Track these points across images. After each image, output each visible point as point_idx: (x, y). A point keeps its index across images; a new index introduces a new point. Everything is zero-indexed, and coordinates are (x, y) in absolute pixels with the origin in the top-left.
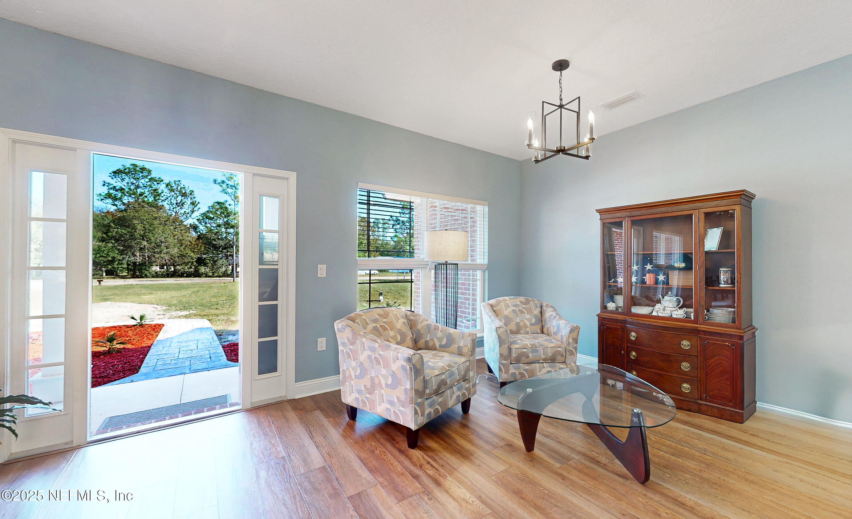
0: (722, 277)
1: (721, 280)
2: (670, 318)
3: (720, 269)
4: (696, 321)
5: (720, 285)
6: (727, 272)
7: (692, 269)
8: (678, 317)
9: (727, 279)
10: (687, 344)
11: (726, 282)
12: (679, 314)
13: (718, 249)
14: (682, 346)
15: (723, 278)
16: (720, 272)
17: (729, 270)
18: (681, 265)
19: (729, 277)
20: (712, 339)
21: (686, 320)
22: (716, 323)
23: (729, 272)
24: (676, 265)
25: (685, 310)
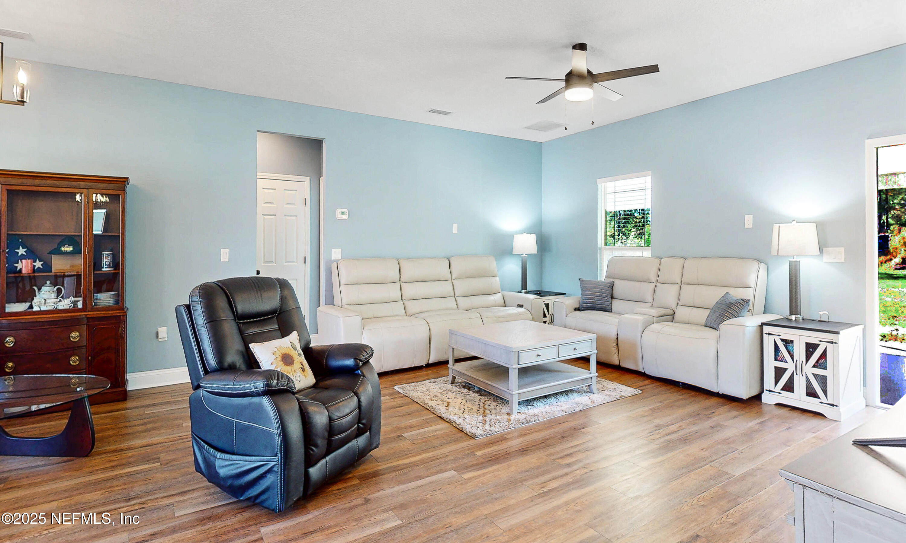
0: (105, 260)
1: (103, 264)
2: (56, 311)
3: (103, 253)
4: (84, 309)
5: (103, 269)
6: (109, 256)
7: (81, 254)
8: (65, 307)
9: (109, 263)
10: (76, 335)
11: (109, 266)
12: (65, 304)
13: (103, 232)
14: (72, 339)
15: (106, 262)
16: (102, 255)
17: (111, 254)
18: (68, 249)
19: (111, 260)
20: (99, 325)
21: (74, 309)
22: (100, 308)
23: (111, 255)
24: (63, 249)
25: (72, 299)
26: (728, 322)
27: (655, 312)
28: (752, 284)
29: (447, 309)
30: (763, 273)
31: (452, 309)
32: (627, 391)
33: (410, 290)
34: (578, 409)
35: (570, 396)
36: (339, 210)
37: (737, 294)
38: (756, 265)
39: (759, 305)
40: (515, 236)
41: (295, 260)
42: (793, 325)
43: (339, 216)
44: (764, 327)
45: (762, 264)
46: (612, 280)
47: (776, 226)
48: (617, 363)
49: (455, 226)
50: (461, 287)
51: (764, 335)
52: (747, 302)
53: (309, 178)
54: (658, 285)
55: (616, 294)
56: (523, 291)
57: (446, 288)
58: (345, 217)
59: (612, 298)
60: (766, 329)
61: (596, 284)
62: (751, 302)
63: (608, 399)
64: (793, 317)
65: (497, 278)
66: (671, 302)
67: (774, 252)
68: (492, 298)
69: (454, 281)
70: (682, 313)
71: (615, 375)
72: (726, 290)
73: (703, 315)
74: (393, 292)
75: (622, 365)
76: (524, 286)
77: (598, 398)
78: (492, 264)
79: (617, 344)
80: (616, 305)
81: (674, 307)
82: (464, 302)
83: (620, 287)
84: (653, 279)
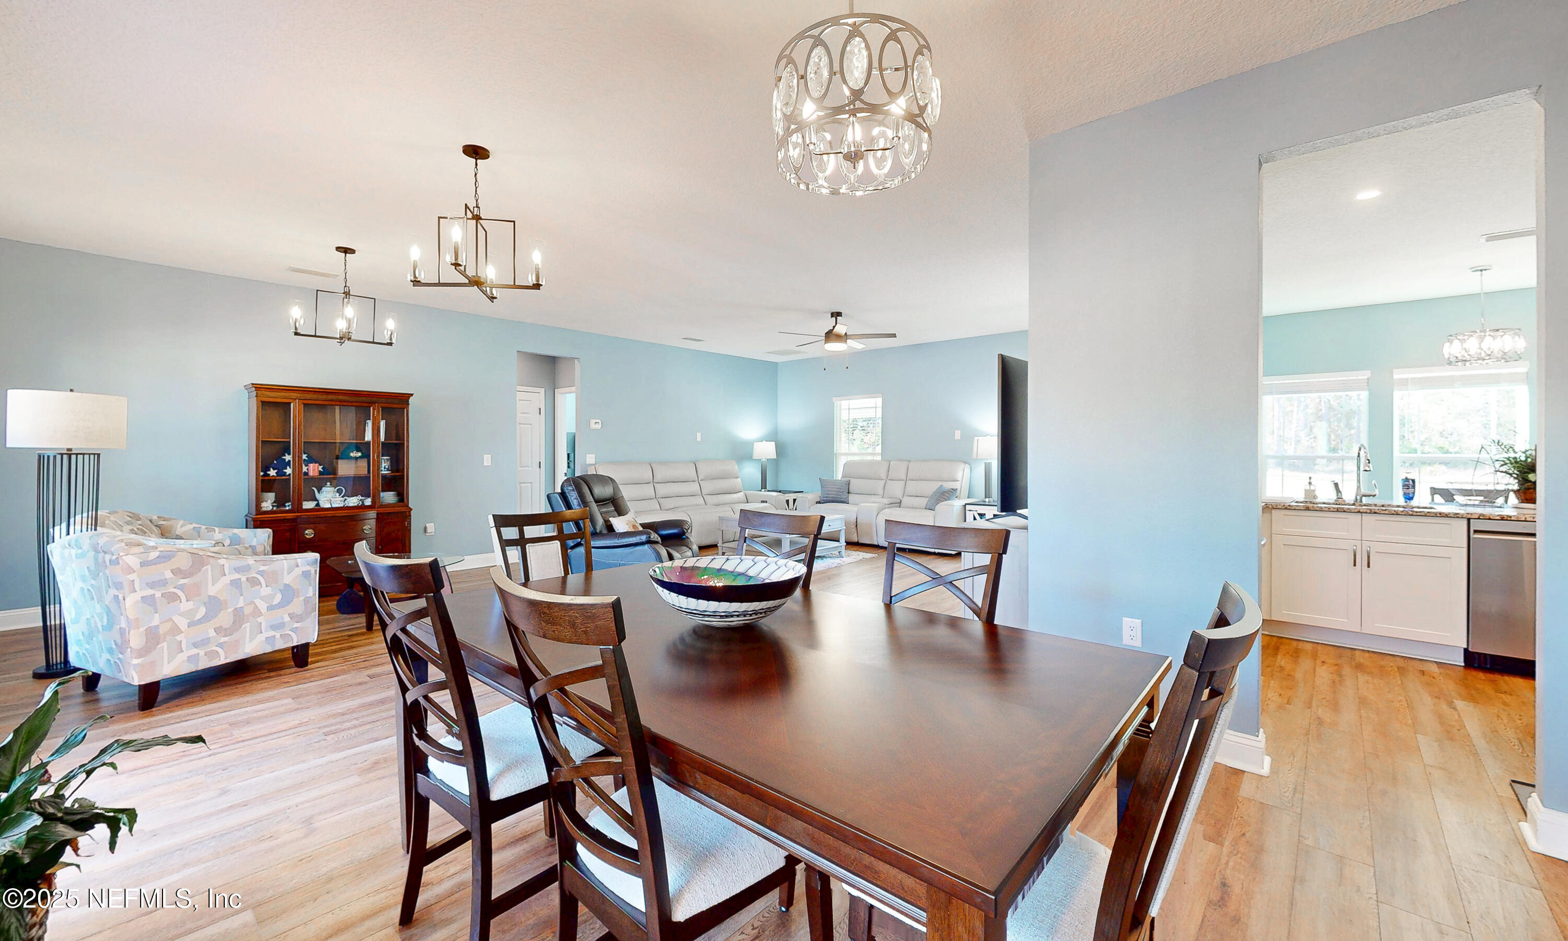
4: (373, 506)
7: (369, 459)
8: (354, 505)
9: (388, 466)
10: (368, 528)
11: (388, 469)
12: (346, 502)
14: (365, 531)
15: (385, 465)
16: (382, 460)
17: (389, 459)
18: (357, 455)
19: (390, 464)
20: (385, 519)
21: (363, 506)
22: (385, 505)
24: (352, 455)
25: (360, 497)
26: (942, 503)
27: (886, 501)
28: (960, 480)
29: (697, 505)
30: (967, 470)
31: (700, 505)
32: (868, 555)
33: (662, 490)
34: (834, 566)
35: (825, 559)
36: (593, 421)
37: (949, 485)
38: (962, 465)
39: (965, 492)
40: (755, 443)
41: (530, 465)
42: (987, 503)
43: (593, 426)
44: (967, 506)
45: (967, 465)
46: (848, 479)
47: (976, 438)
48: (856, 540)
49: (699, 435)
50: (708, 487)
51: (967, 512)
52: (955, 490)
53: (544, 389)
54: (888, 481)
55: (851, 491)
56: (763, 490)
57: (695, 488)
58: (599, 426)
59: (849, 493)
60: (968, 507)
61: (835, 482)
62: (959, 490)
63: (854, 560)
64: (987, 500)
65: (739, 479)
66: (898, 493)
67: (974, 456)
68: (735, 496)
69: (701, 482)
70: (906, 501)
71: (855, 548)
72: (940, 483)
73: (923, 502)
74: (648, 491)
75: (860, 542)
76: (764, 486)
77: (846, 560)
78: (734, 467)
79: (856, 526)
80: (851, 498)
81: (901, 497)
82: (711, 500)
83: (855, 484)
84: (883, 476)
